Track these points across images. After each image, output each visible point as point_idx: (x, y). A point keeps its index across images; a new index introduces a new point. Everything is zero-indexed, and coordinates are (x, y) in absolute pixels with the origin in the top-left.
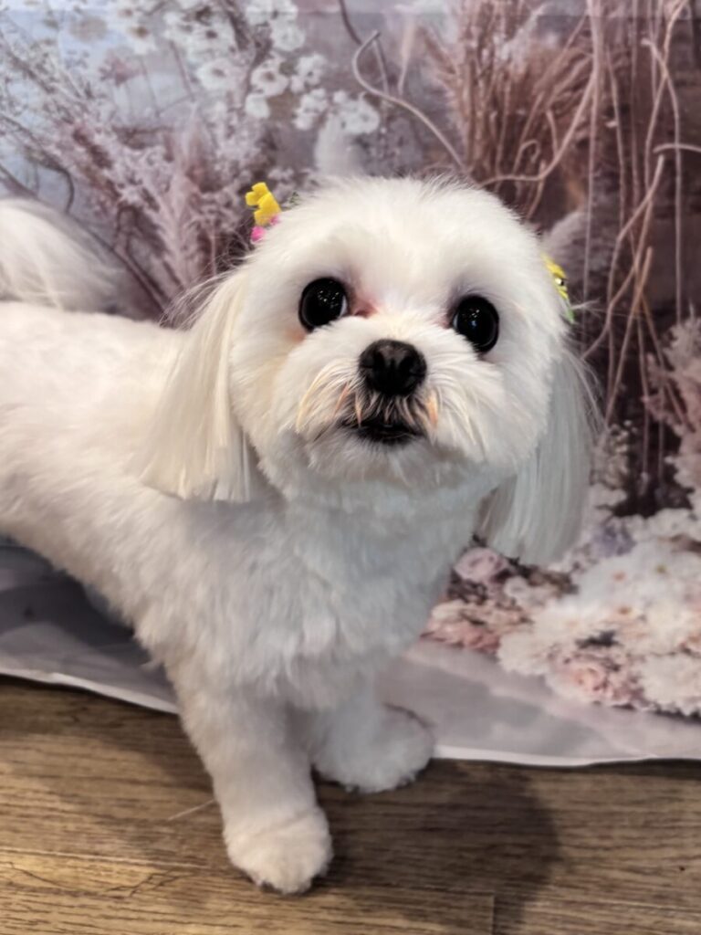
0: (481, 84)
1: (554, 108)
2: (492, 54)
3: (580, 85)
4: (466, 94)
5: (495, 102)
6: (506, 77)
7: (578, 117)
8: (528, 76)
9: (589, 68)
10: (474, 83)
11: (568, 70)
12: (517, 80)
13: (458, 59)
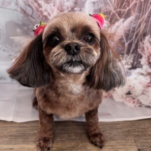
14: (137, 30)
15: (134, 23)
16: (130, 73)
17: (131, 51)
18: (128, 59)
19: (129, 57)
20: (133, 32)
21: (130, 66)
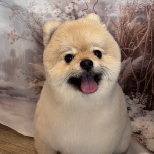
0: (123, 30)
1: (138, 36)
2: (126, 25)
3: (144, 32)
4: (120, 32)
5: (126, 34)
6: (129, 29)
7: (143, 38)
8: (133, 29)
9: (147, 29)
10: (122, 30)
11: (142, 29)
12: (131, 30)
13: (119, 25)
14: (149, 71)
15: (144, 64)
16: (145, 113)
17: (145, 90)
18: (141, 98)
19: (142, 96)
20: (144, 72)
21: (145, 106)
